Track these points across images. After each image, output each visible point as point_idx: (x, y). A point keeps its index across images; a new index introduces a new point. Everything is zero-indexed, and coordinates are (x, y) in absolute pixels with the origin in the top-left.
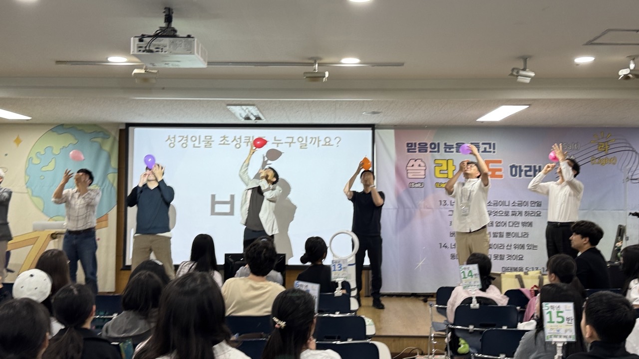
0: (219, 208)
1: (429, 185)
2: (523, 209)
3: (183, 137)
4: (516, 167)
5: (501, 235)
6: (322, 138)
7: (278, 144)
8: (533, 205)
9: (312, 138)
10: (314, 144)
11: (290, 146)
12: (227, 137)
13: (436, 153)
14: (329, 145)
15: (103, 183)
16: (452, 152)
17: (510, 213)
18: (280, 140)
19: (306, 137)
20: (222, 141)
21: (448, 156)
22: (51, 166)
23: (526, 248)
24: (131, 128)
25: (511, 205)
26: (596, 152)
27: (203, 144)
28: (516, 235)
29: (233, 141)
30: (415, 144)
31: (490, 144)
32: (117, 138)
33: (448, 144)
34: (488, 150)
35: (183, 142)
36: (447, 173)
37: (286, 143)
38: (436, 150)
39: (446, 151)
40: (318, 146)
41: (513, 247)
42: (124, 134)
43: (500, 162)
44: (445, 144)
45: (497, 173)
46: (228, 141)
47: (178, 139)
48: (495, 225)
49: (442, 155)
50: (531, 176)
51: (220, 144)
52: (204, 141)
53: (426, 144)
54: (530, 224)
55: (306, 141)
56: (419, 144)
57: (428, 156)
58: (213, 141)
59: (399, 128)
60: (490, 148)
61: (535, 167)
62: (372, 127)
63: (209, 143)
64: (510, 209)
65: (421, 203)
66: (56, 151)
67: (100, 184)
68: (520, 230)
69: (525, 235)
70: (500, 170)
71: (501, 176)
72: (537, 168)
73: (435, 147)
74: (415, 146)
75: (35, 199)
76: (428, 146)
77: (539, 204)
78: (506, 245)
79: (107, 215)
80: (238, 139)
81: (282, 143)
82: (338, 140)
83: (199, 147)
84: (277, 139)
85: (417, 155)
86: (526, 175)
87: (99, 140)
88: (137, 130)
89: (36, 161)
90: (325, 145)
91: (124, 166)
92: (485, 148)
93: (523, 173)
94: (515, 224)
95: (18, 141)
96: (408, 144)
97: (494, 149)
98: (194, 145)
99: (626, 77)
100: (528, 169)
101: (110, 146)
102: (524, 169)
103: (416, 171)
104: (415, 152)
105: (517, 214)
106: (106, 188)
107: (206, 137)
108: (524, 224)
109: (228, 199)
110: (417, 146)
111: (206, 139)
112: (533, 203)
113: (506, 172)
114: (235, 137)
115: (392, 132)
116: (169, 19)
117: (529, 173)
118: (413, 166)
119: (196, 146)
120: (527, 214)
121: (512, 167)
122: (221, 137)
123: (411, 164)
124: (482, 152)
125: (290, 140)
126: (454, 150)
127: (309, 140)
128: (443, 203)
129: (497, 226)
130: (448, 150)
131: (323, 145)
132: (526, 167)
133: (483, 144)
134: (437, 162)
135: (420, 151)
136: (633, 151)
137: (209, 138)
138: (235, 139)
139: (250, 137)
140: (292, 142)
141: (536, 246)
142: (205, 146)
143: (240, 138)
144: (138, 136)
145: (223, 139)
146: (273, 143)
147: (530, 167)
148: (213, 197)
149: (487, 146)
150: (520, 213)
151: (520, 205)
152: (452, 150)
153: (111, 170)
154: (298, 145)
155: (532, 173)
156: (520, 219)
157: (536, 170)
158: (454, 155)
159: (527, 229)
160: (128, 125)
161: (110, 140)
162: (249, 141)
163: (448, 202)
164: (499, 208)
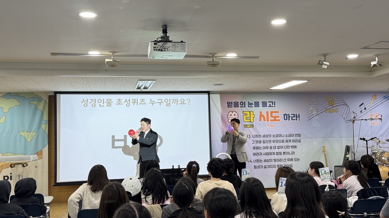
0: (117, 144)
2: (291, 138)
3: (93, 100)
4: (287, 115)
5: (281, 154)
6: (179, 100)
7: (153, 103)
8: (297, 136)
9: (173, 100)
10: (174, 103)
11: (160, 105)
12: (121, 100)
13: (244, 108)
14: (184, 104)
15: (38, 131)
16: (253, 107)
17: (285, 141)
18: (154, 101)
19: (170, 99)
20: (117, 102)
21: (250, 109)
22: (2, 120)
23: (294, 160)
24: (57, 95)
25: (285, 136)
26: (328, 106)
27: (105, 104)
28: (288, 153)
29: (124, 103)
30: (232, 102)
31: (272, 102)
32: (48, 101)
33: (249, 102)
34: (271, 105)
35: (93, 103)
36: (250, 119)
37: (157, 103)
38: (244, 106)
39: (249, 106)
40: (177, 105)
41: (287, 160)
43: (278, 112)
44: (248, 102)
45: (277, 119)
46: (121, 102)
47: (89, 101)
48: (277, 148)
49: (247, 109)
50: (295, 120)
51: (116, 104)
52: (106, 102)
53: (238, 103)
54: (295, 147)
55: (170, 102)
56: (234, 103)
57: (239, 109)
58: (112, 102)
59: (222, 94)
60: (273, 104)
61: (296, 114)
62: (208, 93)
63: (109, 104)
64: (285, 139)
66: (6, 110)
67: (36, 131)
68: (290, 150)
69: (293, 153)
70: (278, 117)
71: (279, 120)
72: (298, 115)
73: (243, 104)
74: (232, 104)
76: (239, 103)
77: (300, 136)
78: (283, 159)
79: (41, 151)
80: (128, 100)
81: (156, 103)
82: (189, 100)
83: (104, 106)
84: (152, 101)
85: (233, 109)
86: (292, 119)
87: (35, 103)
88: (62, 96)
90: (181, 104)
91: (53, 119)
92: (270, 105)
93: (290, 118)
94: (288, 147)
96: (228, 103)
97: (275, 105)
98: (100, 105)
99: (375, 65)
100: (293, 116)
101: (43, 107)
102: (291, 116)
104: (232, 107)
105: (288, 142)
106: (40, 134)
107: (107, 100)
108: (292, 147)
109: (123, 138)
110: (233, 104)
111: (107, 101)
112: (296, 135)
113: (281, 118)
114: (126, 99)
115: (219, 95)
116: (165, 31)
117: (293, 118)
118: (231, 115)
119: (101, 105)
120: (294, 141)
121: (284, 115)
122: (117, 100)
123: (230, 114)
124: (268, 107)
125: (160, 101)
126: (253, 106)
127: (172, 101)
128: (248, 136)
129: (278, 148)
130: (250, 106)
131: (180, 104)
132: (292, 114)
133: (269, 102)
134: (244, 113)
135: (234, 107)
136: (346, 105)
137: (110, 100)
138: (126, 101)
139: (135, 100)
140: (161, 102)
141: (299, 159)
142: (107, 106)
143: (129, 100)
144: (62, 100)
145: (118, 100)
146: (150, 103)
147: (294, 115)
148: (113, 137)
149: (271, 103)
150: (290, 141)
151: (290, 136)
152: (252, 106)
153: (44, 122)
154: (165, 104)
155: (295, 118)
156: (290, 144)
157: (297, 117)
158: (254, 109)
159: (294, 150)
160: (56, 93)
161: (43, 103)
162: (135, 102)
163: (251, 136)
164: (279, 138)
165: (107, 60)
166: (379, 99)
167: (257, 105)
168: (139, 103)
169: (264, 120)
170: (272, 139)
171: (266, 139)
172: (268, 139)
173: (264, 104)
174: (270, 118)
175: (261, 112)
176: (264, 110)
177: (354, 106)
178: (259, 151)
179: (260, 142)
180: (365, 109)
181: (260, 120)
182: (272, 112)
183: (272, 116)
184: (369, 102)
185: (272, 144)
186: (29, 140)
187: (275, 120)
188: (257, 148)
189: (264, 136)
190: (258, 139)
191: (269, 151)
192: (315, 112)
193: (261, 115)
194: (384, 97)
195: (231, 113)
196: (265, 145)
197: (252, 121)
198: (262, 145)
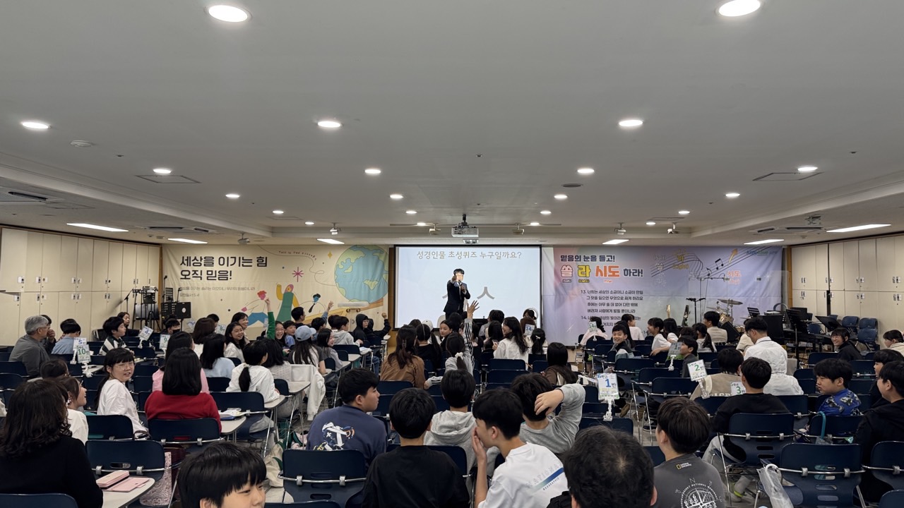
1: (575, 281)
2: (632, 295)
3: (427, 252)
4: (627, 270)
6: (510, 253)
7: (483, 256)
8: (638, 293)
9: (504, 253)
10: (505, 256)
11: (491, 258)
12: (453, 252)
13: (579, 262)
14: (514, 257)
15: (380, 279)
17: (624, 298)
18: (485, 255)
20: (450, 255)
21: (586, 263)
22: (350, 270)
24: (397, 248)
25: (624, 293)
26: (677, 261)
27: (439, 257)
29: (457, 255)
30: (566, 256)
31: (611, 256)
32: (388, 253)
33: (586, 256)
34: (610, 260)
35: (427, 255)
36: (586, 274)
37: (488, 256)
38: (579, 260)
39: (585, 261)
40: (508, 257)
42: (392, 252)
43: (618, 267)
44: (584, 256)
45: (616, 274)
46: (453, 255)
47: (424, 254)
49: (582, 263)
50: (636, 276)
51: (449, 257)
53: (573, 256)
54: (636, 305)
56: (569, 256)
57: (574, 263)
58: (445, 255)
59: (554, 246)
60: (612, 259)
61: (639, 270)
62: (540, 246)
63: (442, 256)
64: (624, 295)
65: (570, 292)
66: (353, 261)
67: (378, 280)
68: (630, 308)
70: (618, 272)
71: (618, 276)
73: (578, 258)
75: (340, 289)
77: (641, 293)
79: (382, 298)
80: (460, 253)
82: (519, 254)
86: (634, 275)
87: (378, 254)
88: (400, 248)
89: (341, 267)
90: (512, 257)
91: (393, 269)
92: (608, 259)
93: (632, 274)
94: (627, 304)
95: (330, 255)
96: (562, 256)
97: (614, 259)
98: (434, 257)
99: (671, 233)
100: (634, 271)
101: (384, 258)
102: (632, 271)
103: (567, 273)
104: (566, 261)
105: (628, 299)
106: (381, 283)
108: (632, 305)
113: (621, 273)
115: (552, 248)
116: (464, 219)
120: (634, 298)
121: (625, 270)
124: (606, 261)
125: (491, 254)
126: (590, 260)
127: (502, 254)
128: (583, 292)
129: (616, 306)
133: (607, 256)
134: (579, 267)
135: (569, 260)
136: (699, 260)
137: (443, 253)
138: (458, 253)
144: (401, 252)
145: (451, 253)
146: (481, 255)
147: (636, 270)
149: (610, 258)
150: (630, 298)
151: (630, 293)
152: (588, 260)
153: (385, 272)
154: (496, 256)
155: (637, 274)
156: (630, 302)
157: (640, 272)
158: (590, 263)
159: (634, 308)
160: (396, 246)
161: (384, 254)
162: (466, 254)
163: (586, 291)
164: (617, 295)
165: (431, 230)
166: (741, 254)
167: (594, 258)
168: (470, 255)
169: (602, 275)
170: (610, 295)
171: (602, 295)
172: (605, 295)
173: (602, 259)
174: (608, 273)
175: (598, 267)
176: (602, 265)
177: (709, 262)
178: (594, 308)
179: (596, 298)
180: (722, 265)
181: (597, 275)
182: (610, 267)
183: (610, 271)
184: (728, 258)
185: (610, 301)
186: (372, 288)
187: (614, 275)
188: (593, 304)
189: (600, 292)
190: (594, 295)
191: (605, 307)
192: (660, 268)
193: (598, 270)
194: (748, 252)
195: (564, 267)
196: (602, 301)
197: (588, 275)
198: (598, 301)
